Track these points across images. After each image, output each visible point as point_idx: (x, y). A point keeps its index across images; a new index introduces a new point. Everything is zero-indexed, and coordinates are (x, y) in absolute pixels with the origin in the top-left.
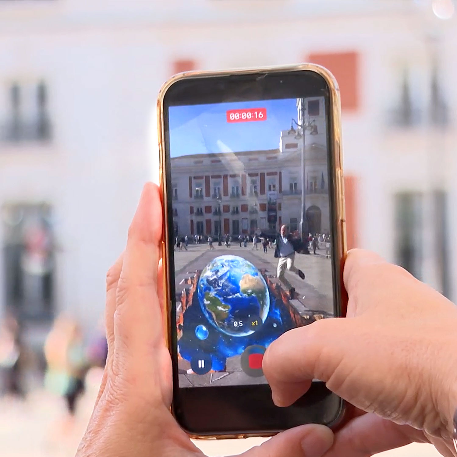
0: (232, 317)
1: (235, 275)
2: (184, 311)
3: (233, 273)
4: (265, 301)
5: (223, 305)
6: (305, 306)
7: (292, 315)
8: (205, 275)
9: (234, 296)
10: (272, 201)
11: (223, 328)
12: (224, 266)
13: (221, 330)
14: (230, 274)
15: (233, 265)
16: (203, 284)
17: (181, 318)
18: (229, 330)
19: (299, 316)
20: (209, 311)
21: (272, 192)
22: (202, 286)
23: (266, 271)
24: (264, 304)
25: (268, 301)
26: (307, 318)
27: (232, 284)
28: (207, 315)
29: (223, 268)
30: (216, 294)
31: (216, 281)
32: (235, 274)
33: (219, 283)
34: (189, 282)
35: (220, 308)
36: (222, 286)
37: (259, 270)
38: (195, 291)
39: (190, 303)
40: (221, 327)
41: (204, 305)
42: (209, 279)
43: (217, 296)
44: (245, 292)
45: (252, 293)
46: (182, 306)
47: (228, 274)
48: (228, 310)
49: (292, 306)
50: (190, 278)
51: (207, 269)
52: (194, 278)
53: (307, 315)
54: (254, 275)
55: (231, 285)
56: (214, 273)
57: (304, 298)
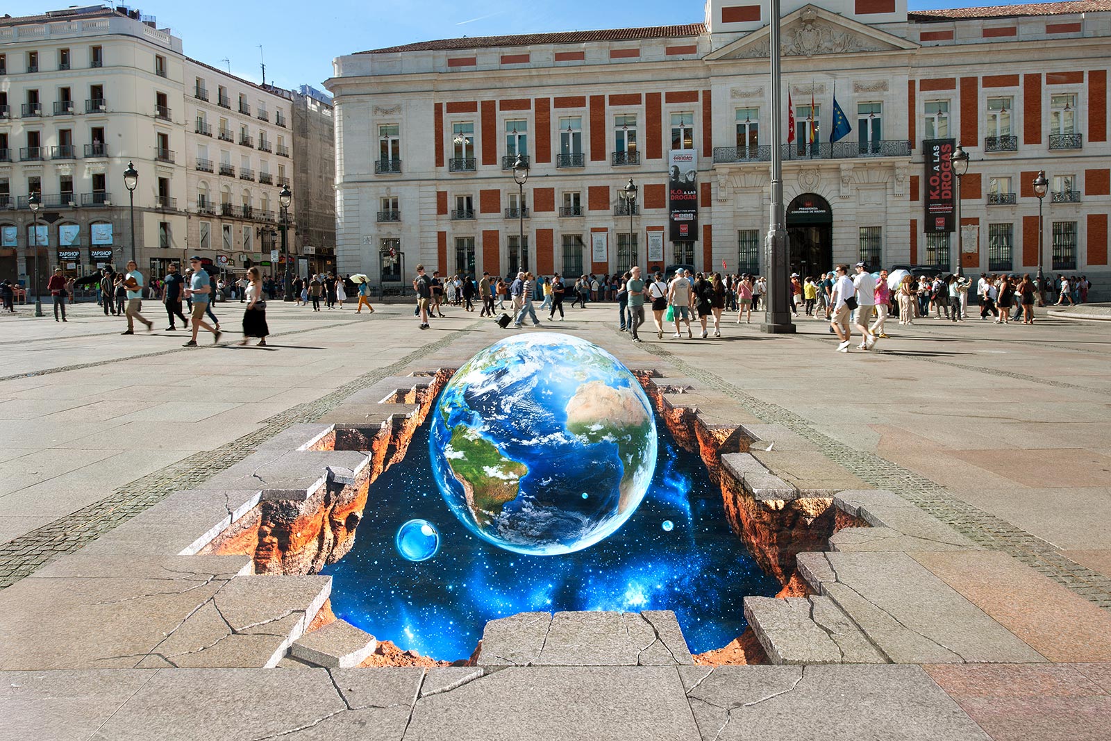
0: (527, 500)
1: (556, 382)
2: (375, 477)
3: (549, 378)
4: (643, 455)
5: (502, 463)
6: (771, 472)
7: (728, 496)
8: (463, 380)
9: (545, 440)
10: (682, 180)
11: (493, 528)
12: (525, 358)
13: (486, 534)
14: (540, 382)
15: (553, 358)
16: (451, 404)
17: (360, 494)
18: (510, 535)
19: (750, 501)
20: (458, 478)
21: (682, 152)
22: (449, 410)
23: (656, 374)
24: (638, 461)
25: (651, 455)
26: (776, 506)
27: (544, 407)
28: (447, 490)
29: (521, 365)
30: (488, 433)
31: (493, 395)
32: (558, 380)
33: (503, 402)
34: (410, 399)
35: (491, 472)
36: (510, 412)
37: (633, 372)
38: (421, 422)
39: (400, 455)
40: (486, 528)
41: (444, 463)
42: (471, 393)
43: (490, 439)
44: (580, 429)
45: (604, 432)
46: (371, 463)
47: (535, 382)
48: (515, 479)
49: (729, 471)
50: (414, 388)
51: (473, 364)
52: (427, 387)
53: (776, 496)
54: (615, 385)
55: (538, 410)
56: (493, 377)
57: (769, 449)
